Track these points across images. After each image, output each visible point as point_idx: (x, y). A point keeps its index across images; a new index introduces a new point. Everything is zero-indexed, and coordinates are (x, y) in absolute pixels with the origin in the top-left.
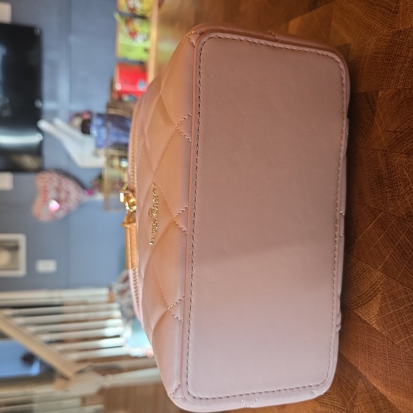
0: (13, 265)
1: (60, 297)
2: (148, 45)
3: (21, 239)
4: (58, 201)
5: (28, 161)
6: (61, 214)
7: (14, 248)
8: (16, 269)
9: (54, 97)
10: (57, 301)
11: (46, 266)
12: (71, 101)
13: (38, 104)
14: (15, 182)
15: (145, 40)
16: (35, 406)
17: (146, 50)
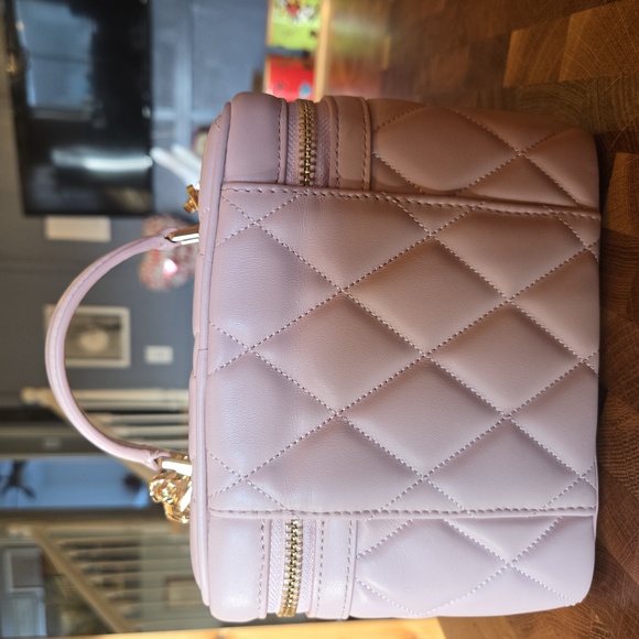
0: (112, 351)
1: (178, 401)
2: (316, 25)
3: (124, 314)
4: (176, 261)
5: (132, 198)
6: (180, 280)
7: (113, 328)
8: (118, 357)
9: (169, 102)
10: (173, 406)
11: (159, 355)
12: (194, 107)
13: (147, 112)
14: (113, 231)
15: (312, 18)
16: (143, 550)
17: (313, 34)
